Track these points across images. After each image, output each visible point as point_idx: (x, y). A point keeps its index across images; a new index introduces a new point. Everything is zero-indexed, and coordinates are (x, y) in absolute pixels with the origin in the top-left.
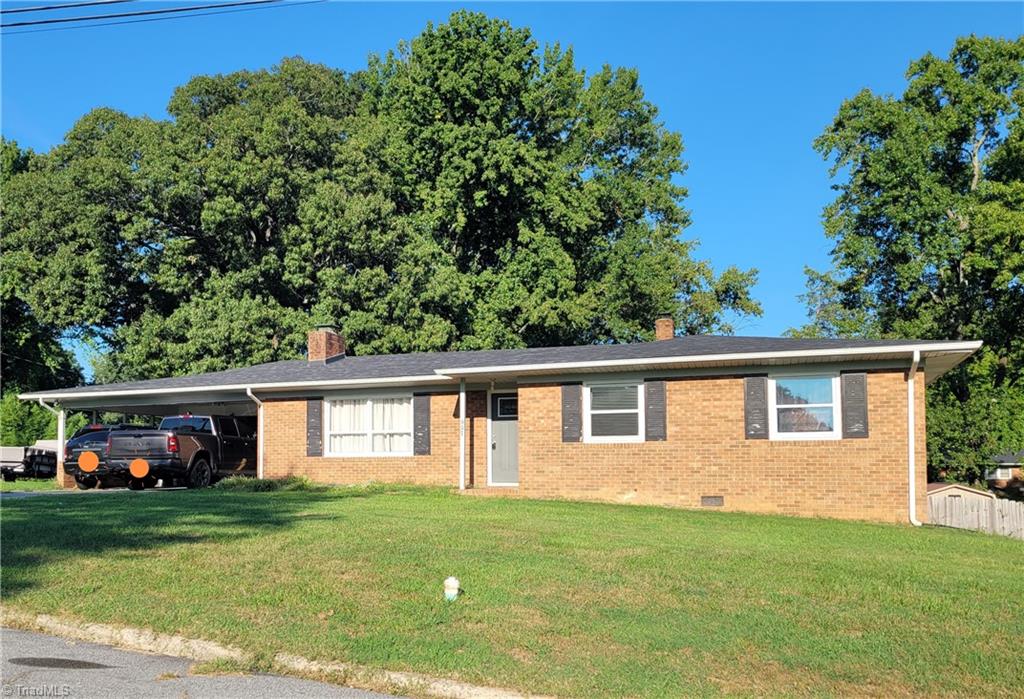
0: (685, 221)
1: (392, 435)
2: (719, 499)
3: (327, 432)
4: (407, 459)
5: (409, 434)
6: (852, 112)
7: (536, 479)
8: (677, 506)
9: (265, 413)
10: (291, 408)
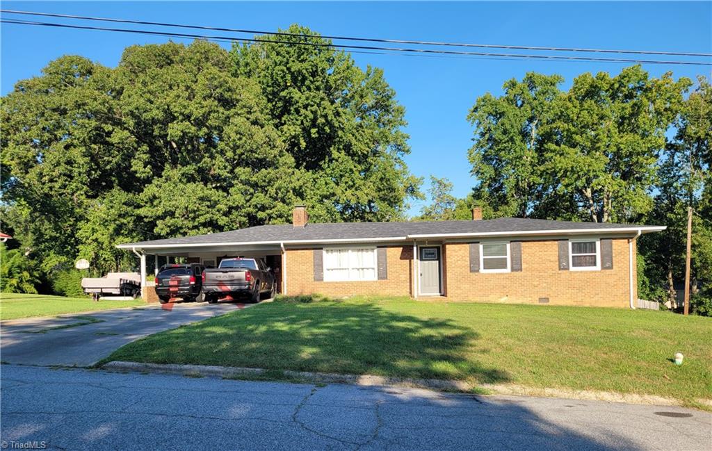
0: (408, 151)
1: (363, 269)
2: (547, 300)
3: (325, 268)
4: (374, 282)
5: (373, 269)
6: (482, 103)
7: (456, 292)
8: (528, 304)
9: (286, 257)
10: (303, 254)
